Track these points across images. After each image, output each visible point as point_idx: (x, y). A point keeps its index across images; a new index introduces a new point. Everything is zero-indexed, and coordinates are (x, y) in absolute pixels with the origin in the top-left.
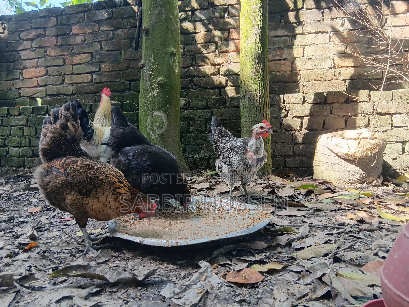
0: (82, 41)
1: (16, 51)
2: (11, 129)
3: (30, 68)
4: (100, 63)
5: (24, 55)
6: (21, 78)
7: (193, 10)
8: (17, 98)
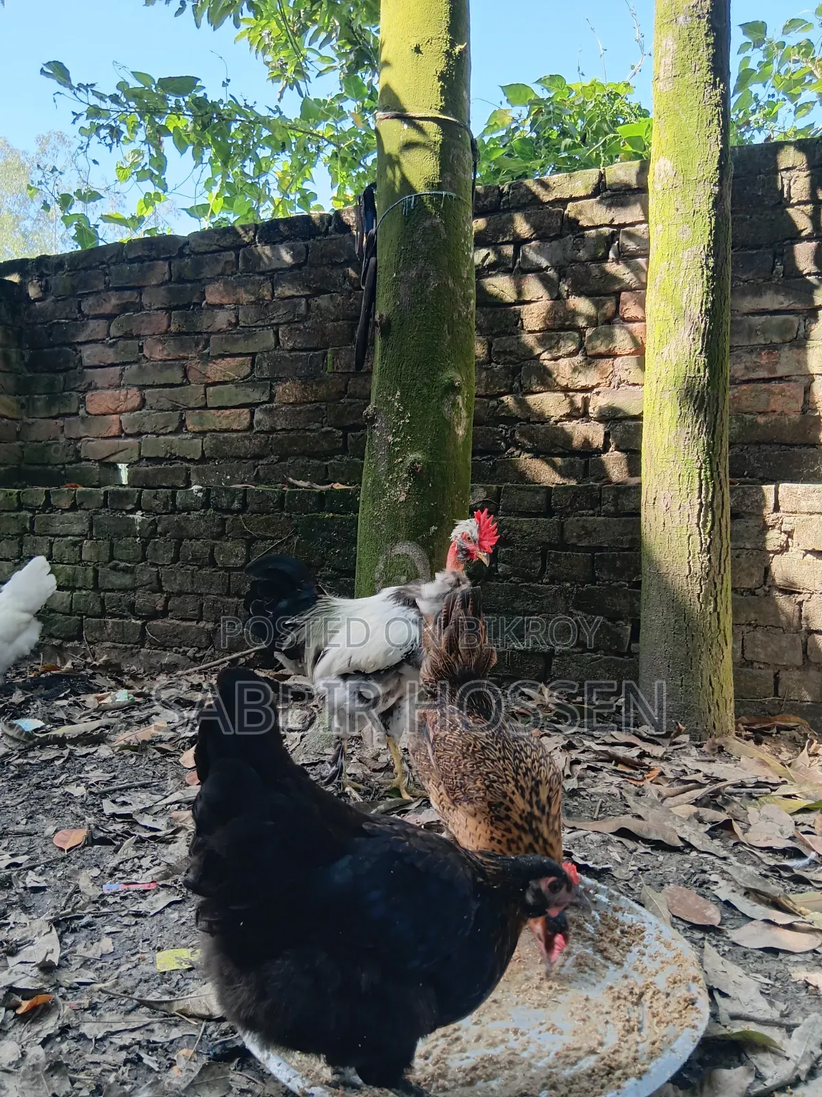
0: (230, 324)
1: (71, 345)
2: (51, 544)
3: (103, 388)
4: (275, 379)
5: (89, 354)
6: (82, 412)
7: (519, 242)
8: (70, 463)
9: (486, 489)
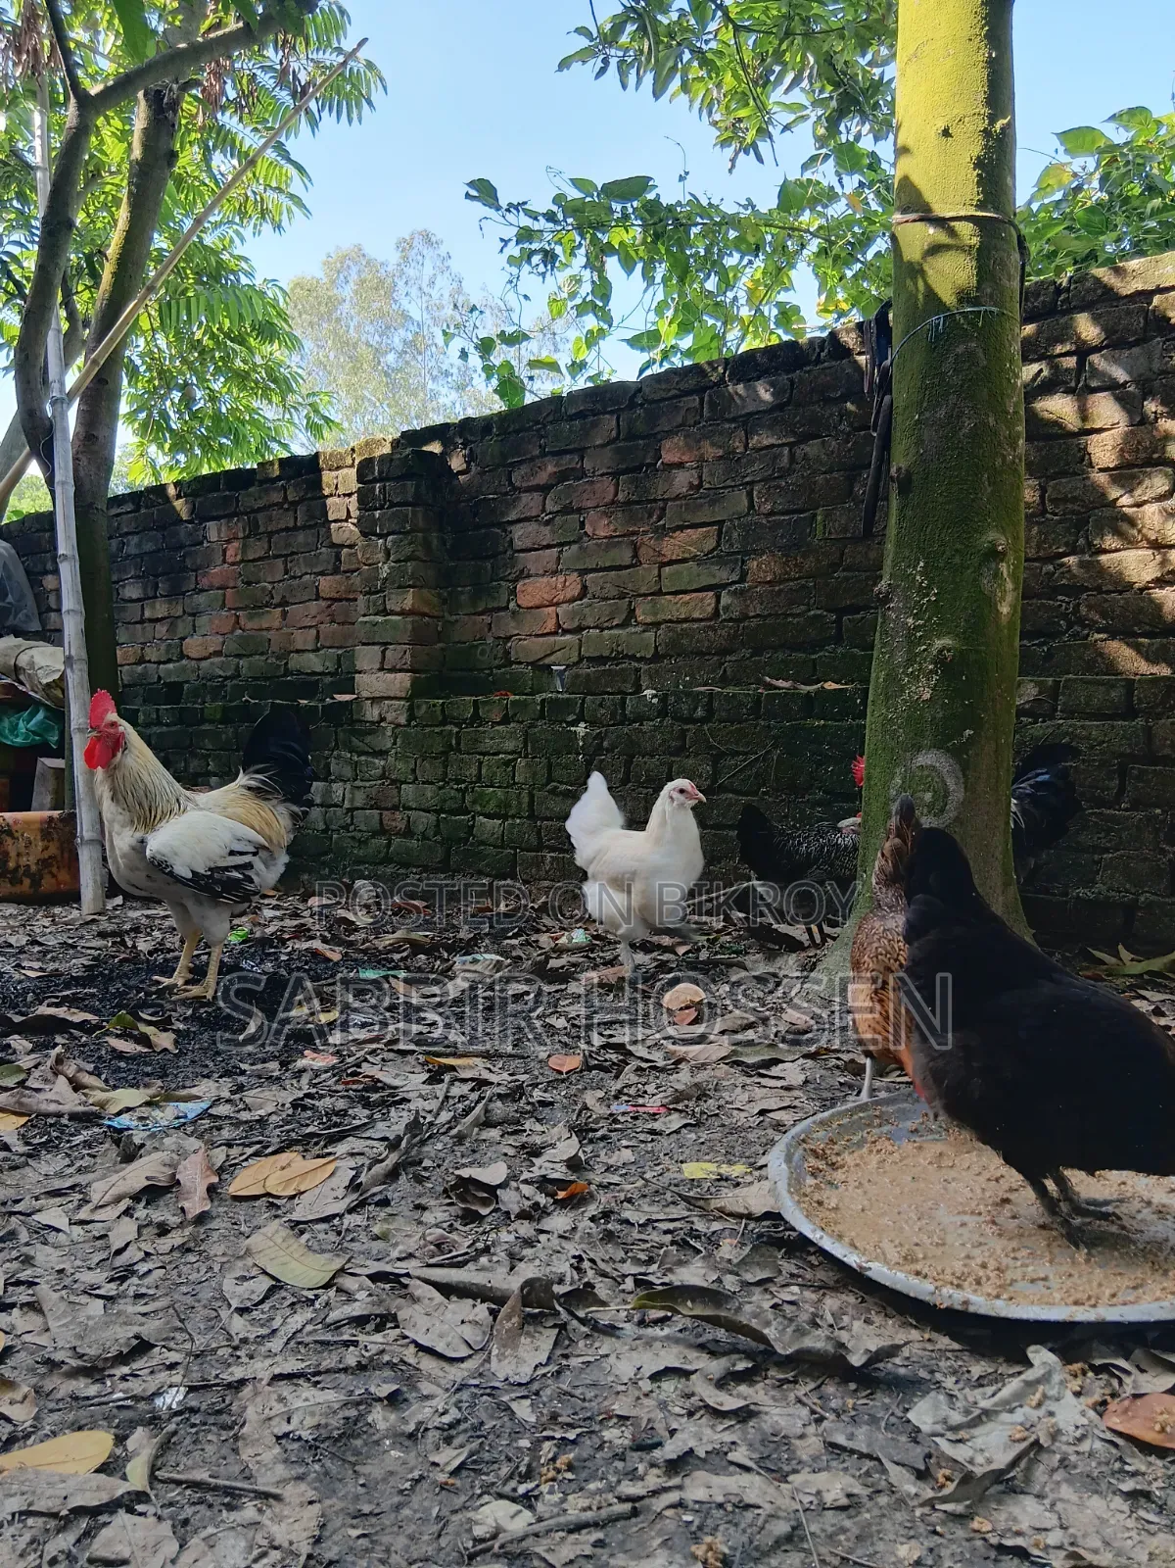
0: (691, 486)
1: (500, 525)
2: (481, 763)
3: (537, 575)
4: (746, 553)
5: (521, 535)
6: (512, 605)
7: (1083, 351)
8: (499, 667)
9: (1037, 684)
